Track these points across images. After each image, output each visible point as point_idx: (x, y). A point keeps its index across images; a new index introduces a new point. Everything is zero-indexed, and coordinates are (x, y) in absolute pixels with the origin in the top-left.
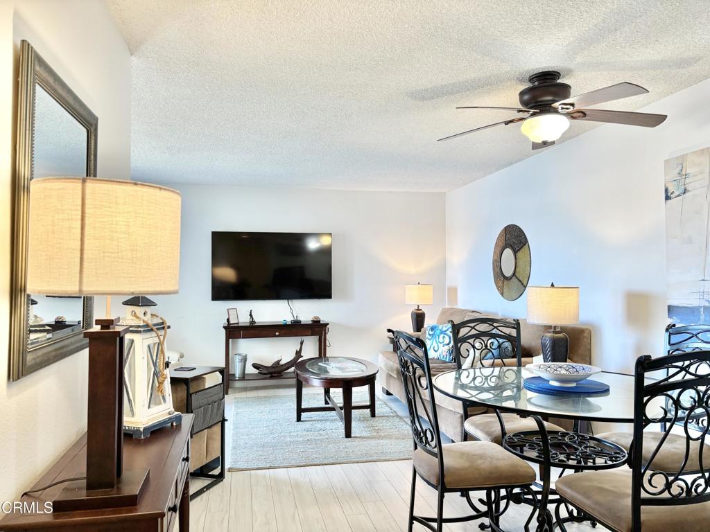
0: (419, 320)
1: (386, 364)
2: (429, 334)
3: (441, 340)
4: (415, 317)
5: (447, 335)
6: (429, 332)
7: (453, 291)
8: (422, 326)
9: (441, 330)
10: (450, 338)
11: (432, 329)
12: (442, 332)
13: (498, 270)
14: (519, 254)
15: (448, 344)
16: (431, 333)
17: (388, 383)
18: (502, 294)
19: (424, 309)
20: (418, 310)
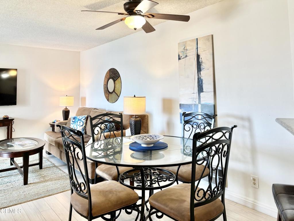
0: (66, 114)
1: (49, 139)
2: (73, 122)
3: (78, 124)
4: (64, 112)
5: (82, 121)
6: (72, 120)
7: (84, 99)
8: (68, 117)
9: (79, 119)
10: (83, 123)
11: (74, 118)
12: (79, 120)
13: (106, 89)
14: (116, 82)
15: (82, 126)
16: (73, 120)
17: (49, 149)
18: (108, 100)
19: (69, 109)
20: (66, 109)
